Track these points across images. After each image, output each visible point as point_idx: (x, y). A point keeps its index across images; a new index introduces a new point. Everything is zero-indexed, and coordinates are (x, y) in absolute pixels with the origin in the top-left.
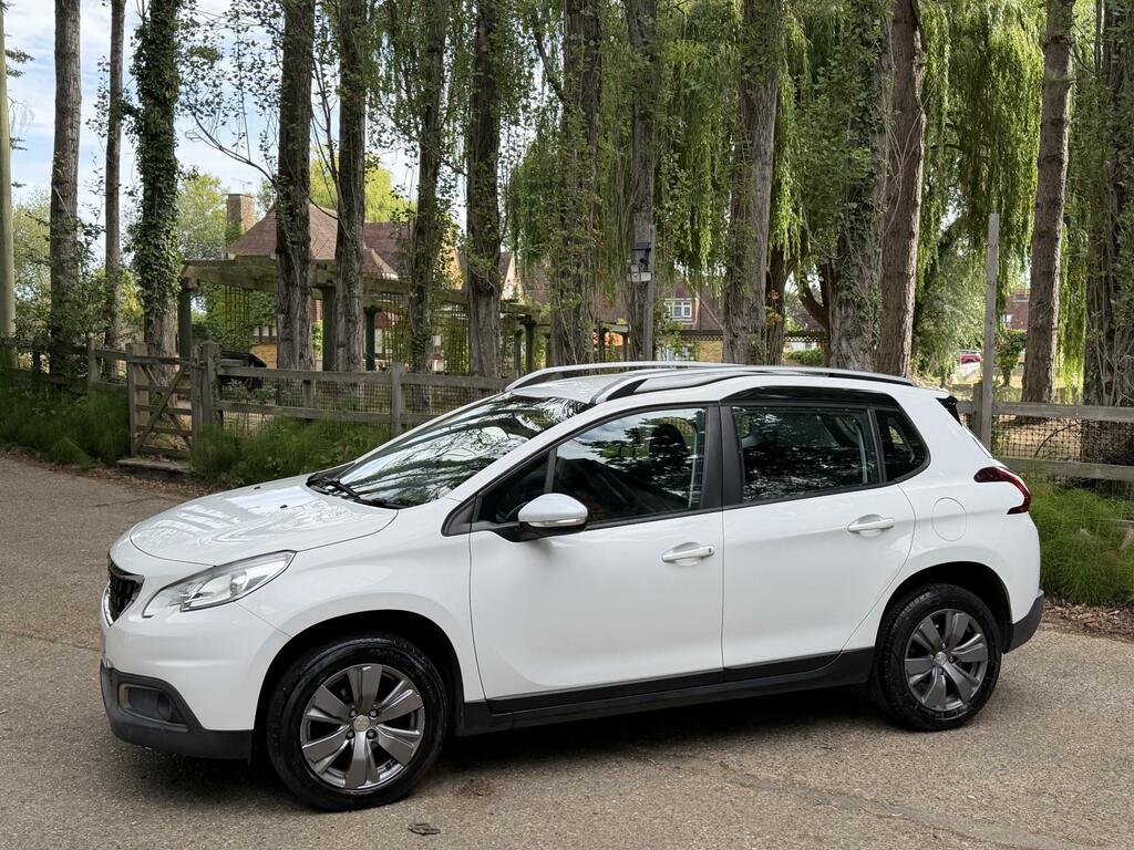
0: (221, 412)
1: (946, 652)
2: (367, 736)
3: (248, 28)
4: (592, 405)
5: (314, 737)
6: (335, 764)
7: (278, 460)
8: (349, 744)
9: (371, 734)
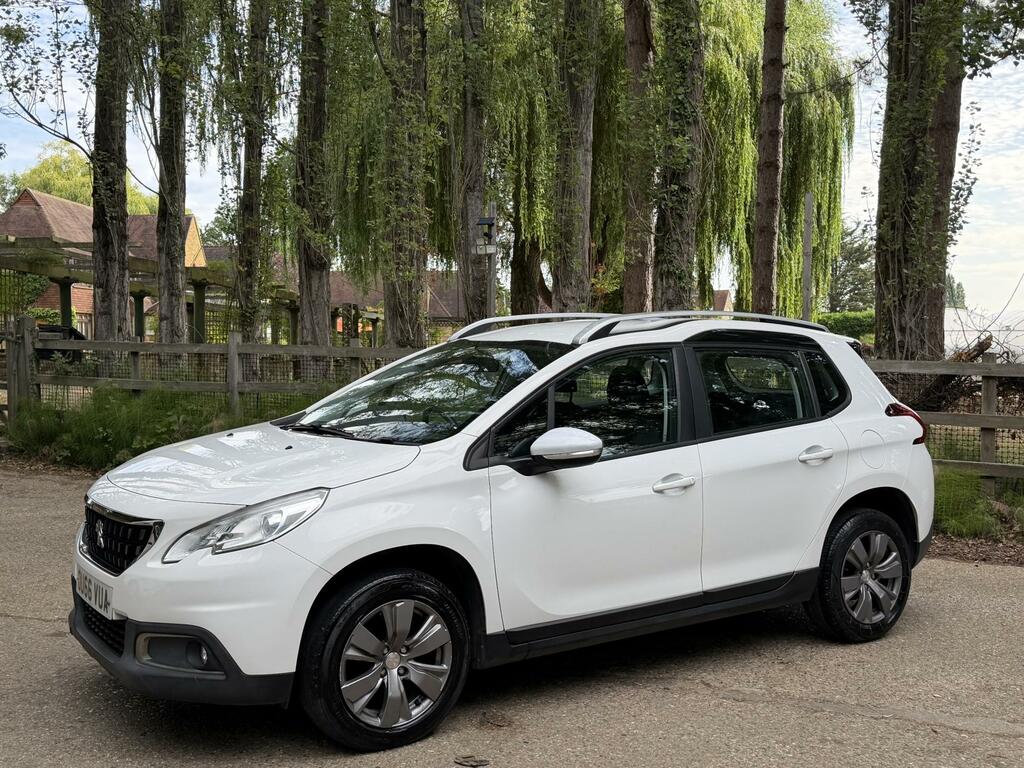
0: (38, 386)
1: (869, 571)
2: (399, 674)
3: (67, 9)
4: (574, 346)
5: (349, 677)
6: (370, 705)
7: (110, 431)
8: (383, 683)
9: (402, 671)
